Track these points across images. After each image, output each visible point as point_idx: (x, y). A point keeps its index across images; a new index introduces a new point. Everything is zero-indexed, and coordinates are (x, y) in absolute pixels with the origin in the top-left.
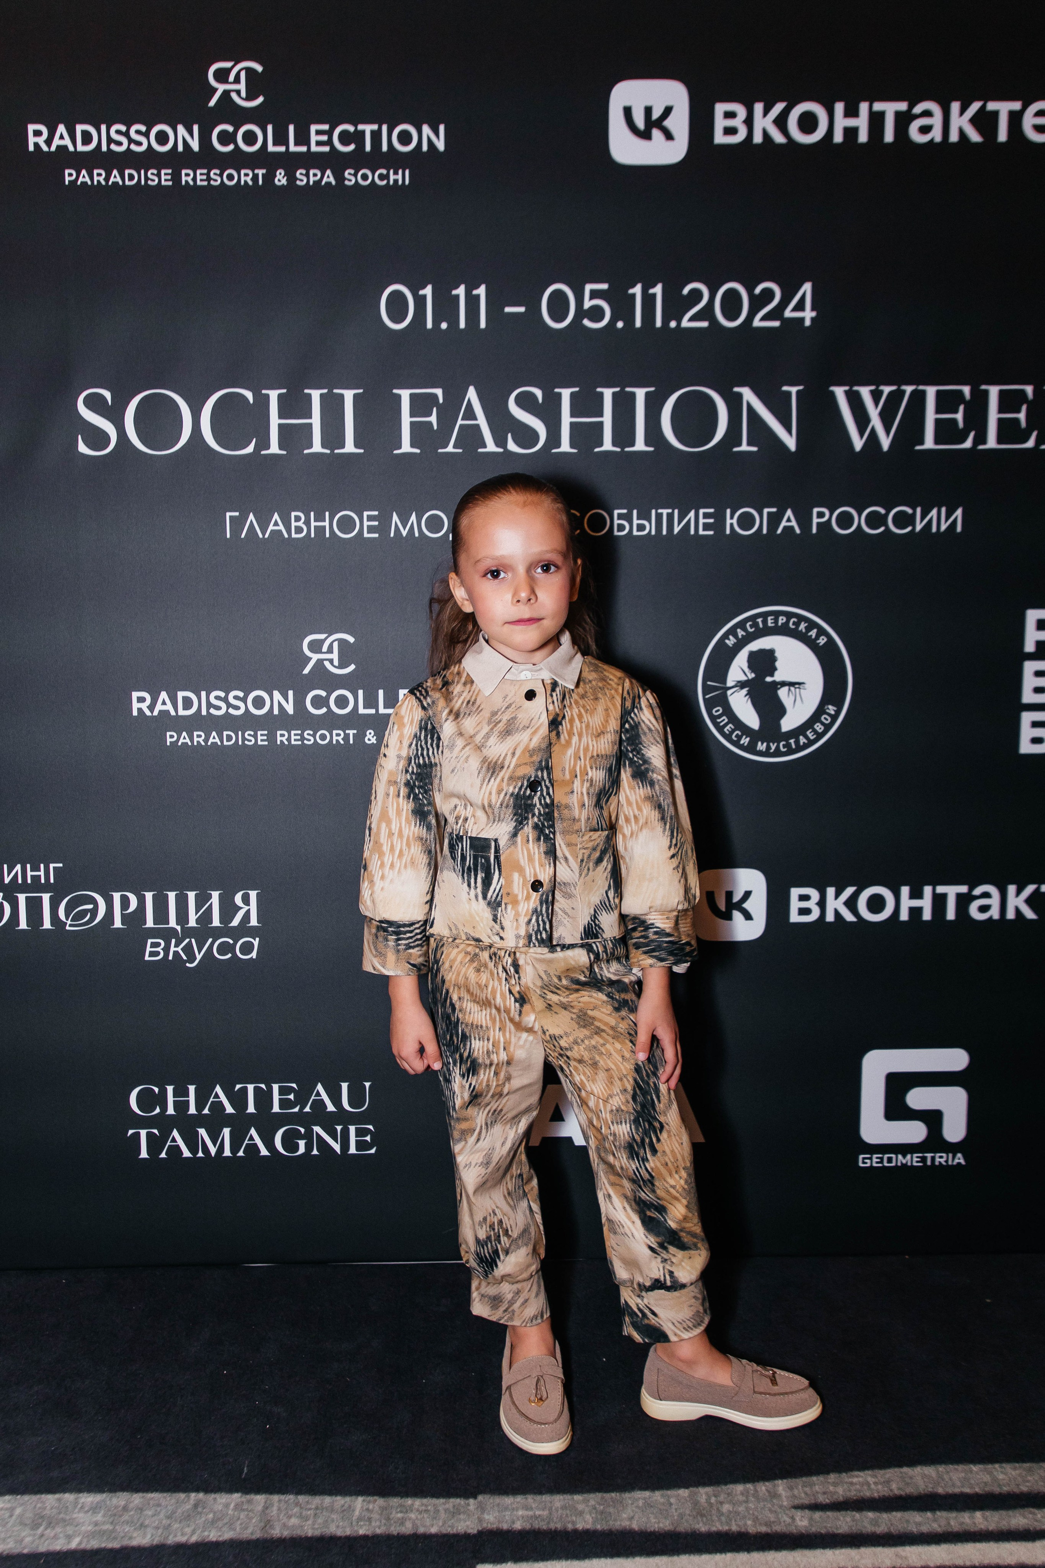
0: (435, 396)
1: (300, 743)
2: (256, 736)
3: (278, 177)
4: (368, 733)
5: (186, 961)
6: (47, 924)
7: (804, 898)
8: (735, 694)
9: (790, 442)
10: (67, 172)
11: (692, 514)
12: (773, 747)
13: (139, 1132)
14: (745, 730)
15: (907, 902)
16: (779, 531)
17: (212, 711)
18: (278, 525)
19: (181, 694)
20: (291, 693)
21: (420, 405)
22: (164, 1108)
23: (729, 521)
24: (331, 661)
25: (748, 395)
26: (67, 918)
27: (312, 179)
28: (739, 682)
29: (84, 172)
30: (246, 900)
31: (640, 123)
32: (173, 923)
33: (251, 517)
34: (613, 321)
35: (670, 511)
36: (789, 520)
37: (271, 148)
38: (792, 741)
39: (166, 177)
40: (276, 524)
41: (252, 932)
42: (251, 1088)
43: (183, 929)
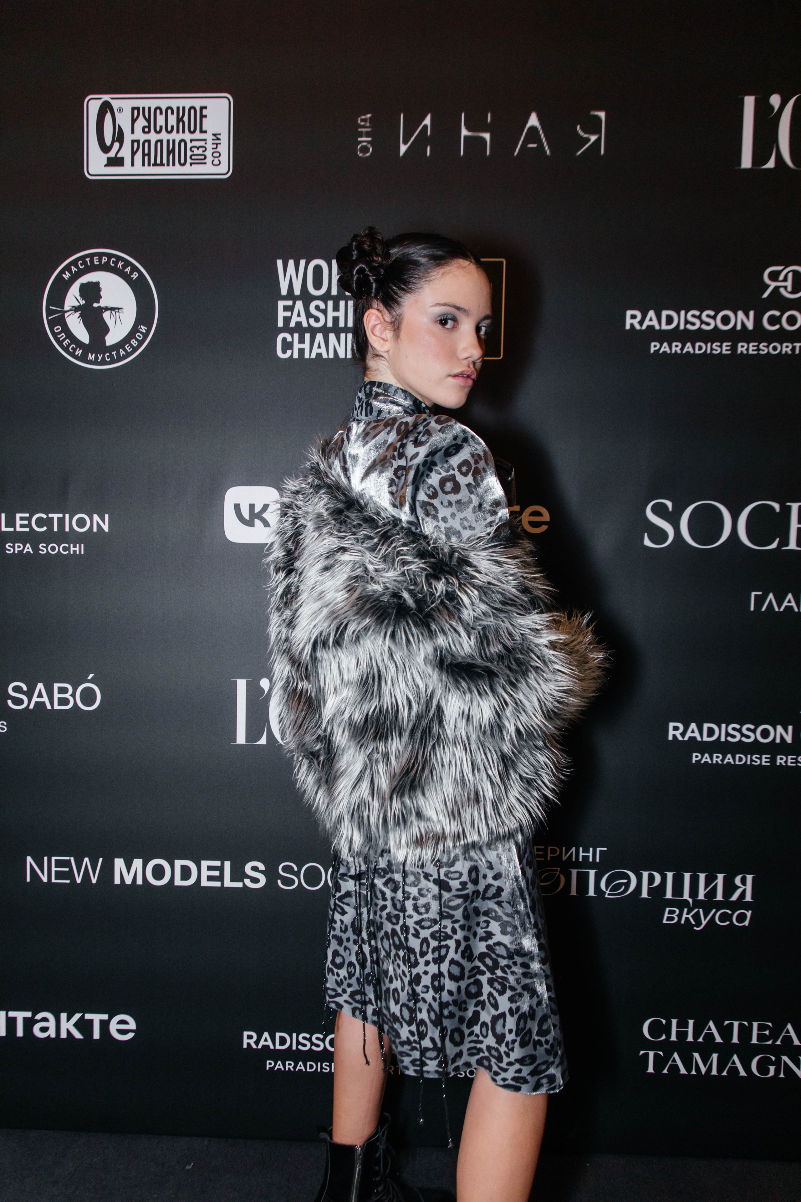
1: (794, 765)
2: (760, 759)
10: (653, 344)
13: (648, 1053)
17: (729, 739)
18: (791, 602)
19: (706, 726)
20: (791, 727)
22: (669, 1035)
26: (607, 889)
30: (744, 881)
33: (771, 596)
39: (726, 348)
40: (789, 602)
41: (747, 906)
42: (736, 1024)
43: (694, 901)
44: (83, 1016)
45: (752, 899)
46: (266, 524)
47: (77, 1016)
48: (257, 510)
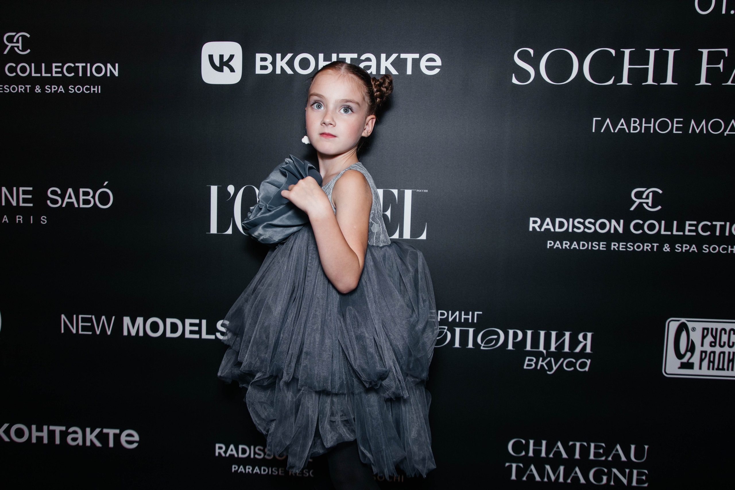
0: (724, 52)
1: (624, 250)
2: (599, 245)
4: (665, 245)
5: (547, 371)
6: (470, 345)
13: (512, 465)
17: (575, 230)
18: (623, 126)
19: (558, 220)
20: (622, 221)
21: (713, 58)
22: (527, 452)
24: (647, 204)
26: (482, 343)
30: (585, 338)
32: (541, 348)
33: (608, 120)
40: (622, 125)
41: (587, 356)
42: (578, 444)
43: (547, 352)
44: (102, 431)
45: (591, 351)
46: (232, 70)
47: (98, 430)
48: (225, 59)
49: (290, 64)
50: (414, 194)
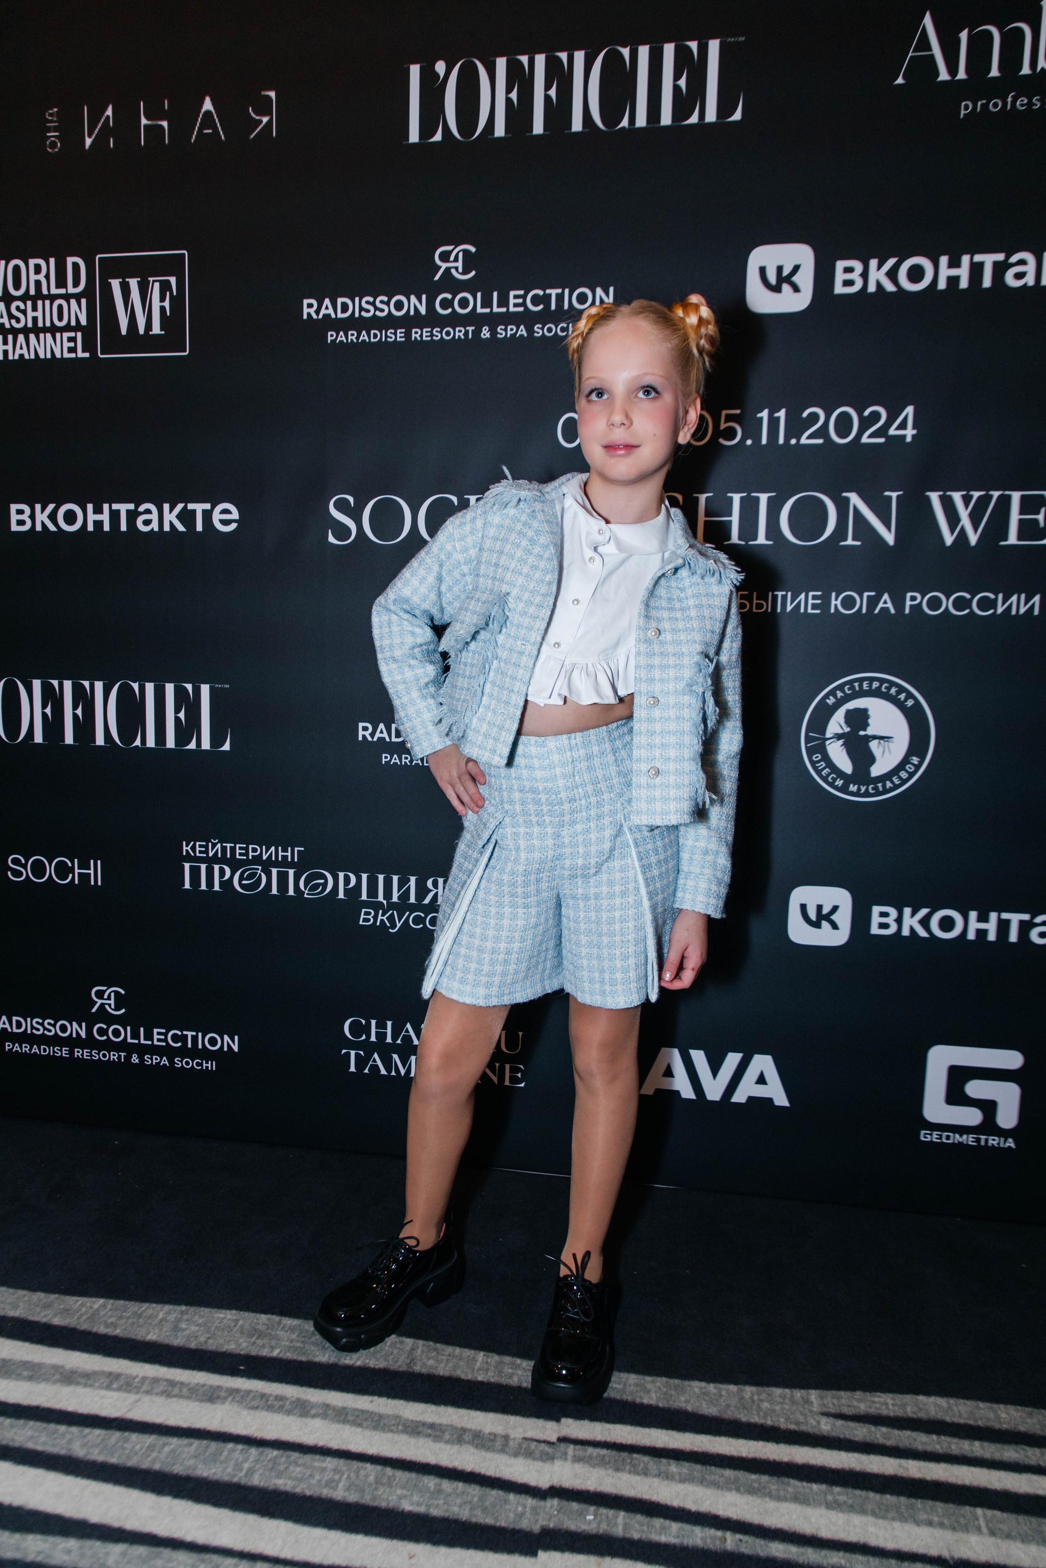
3: (484, 332)
5: (389, 928)
6: (291, 892)
7: (884, 915)
8: (833, 744)
9: (889, 538)
10: (329, 333)
11: (803, 596)
12: (863, 789)
13: (350, 1053)
14: (840, 774)
15: (974, 925)
16: (877, 611)
22: (369, 1036)
23: (833, 602)
25: (854, 499)
26: (306, 889)
27: (509, 333)
28: (836, 734)
29: (341, 333)
31: (772, 279)
32: (381, 898)
34: (743, 439)
35: (784, 593)
36: (885, 602)
37: (479, 310)
38: (880, 785)
39: (400, 335)
43: (388, 903)
49: (53, 517)
50: (212, 691)
